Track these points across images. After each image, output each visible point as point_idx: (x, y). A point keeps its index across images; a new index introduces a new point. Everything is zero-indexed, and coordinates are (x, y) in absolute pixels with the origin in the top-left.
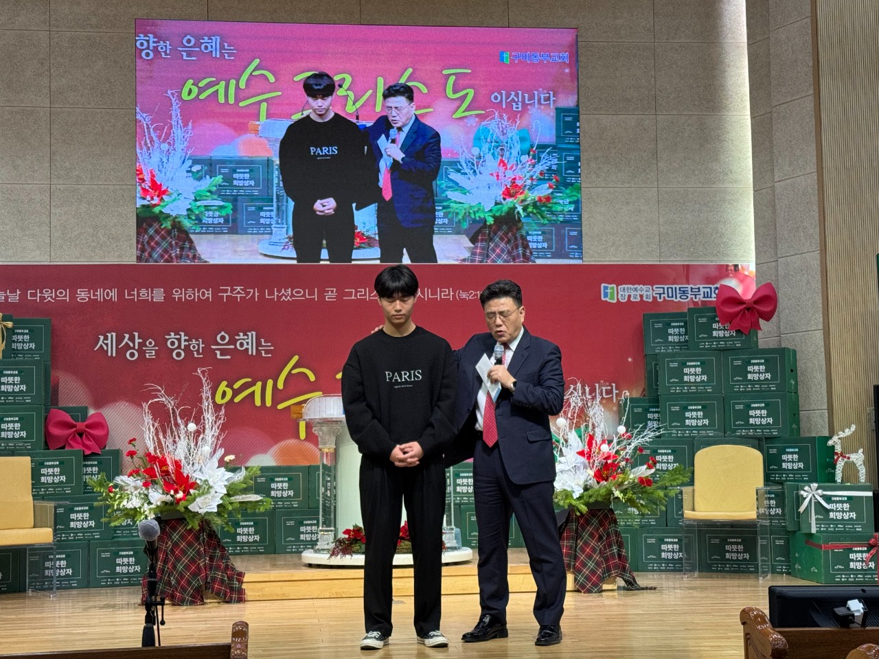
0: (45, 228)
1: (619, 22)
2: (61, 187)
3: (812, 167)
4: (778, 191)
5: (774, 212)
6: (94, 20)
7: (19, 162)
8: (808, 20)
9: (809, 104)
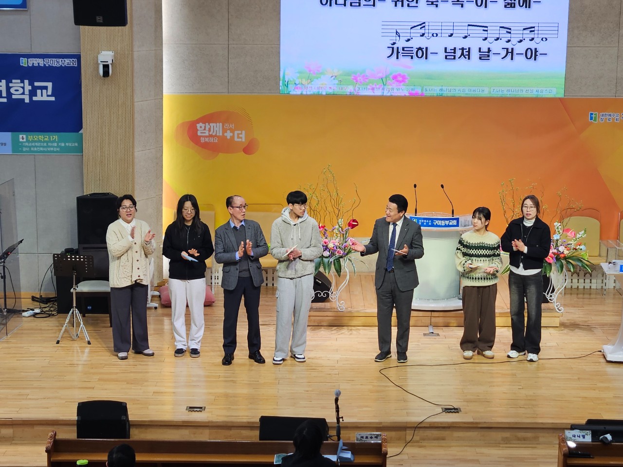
0: (225, 72)
2: (235, 46)
7: (209, 30)
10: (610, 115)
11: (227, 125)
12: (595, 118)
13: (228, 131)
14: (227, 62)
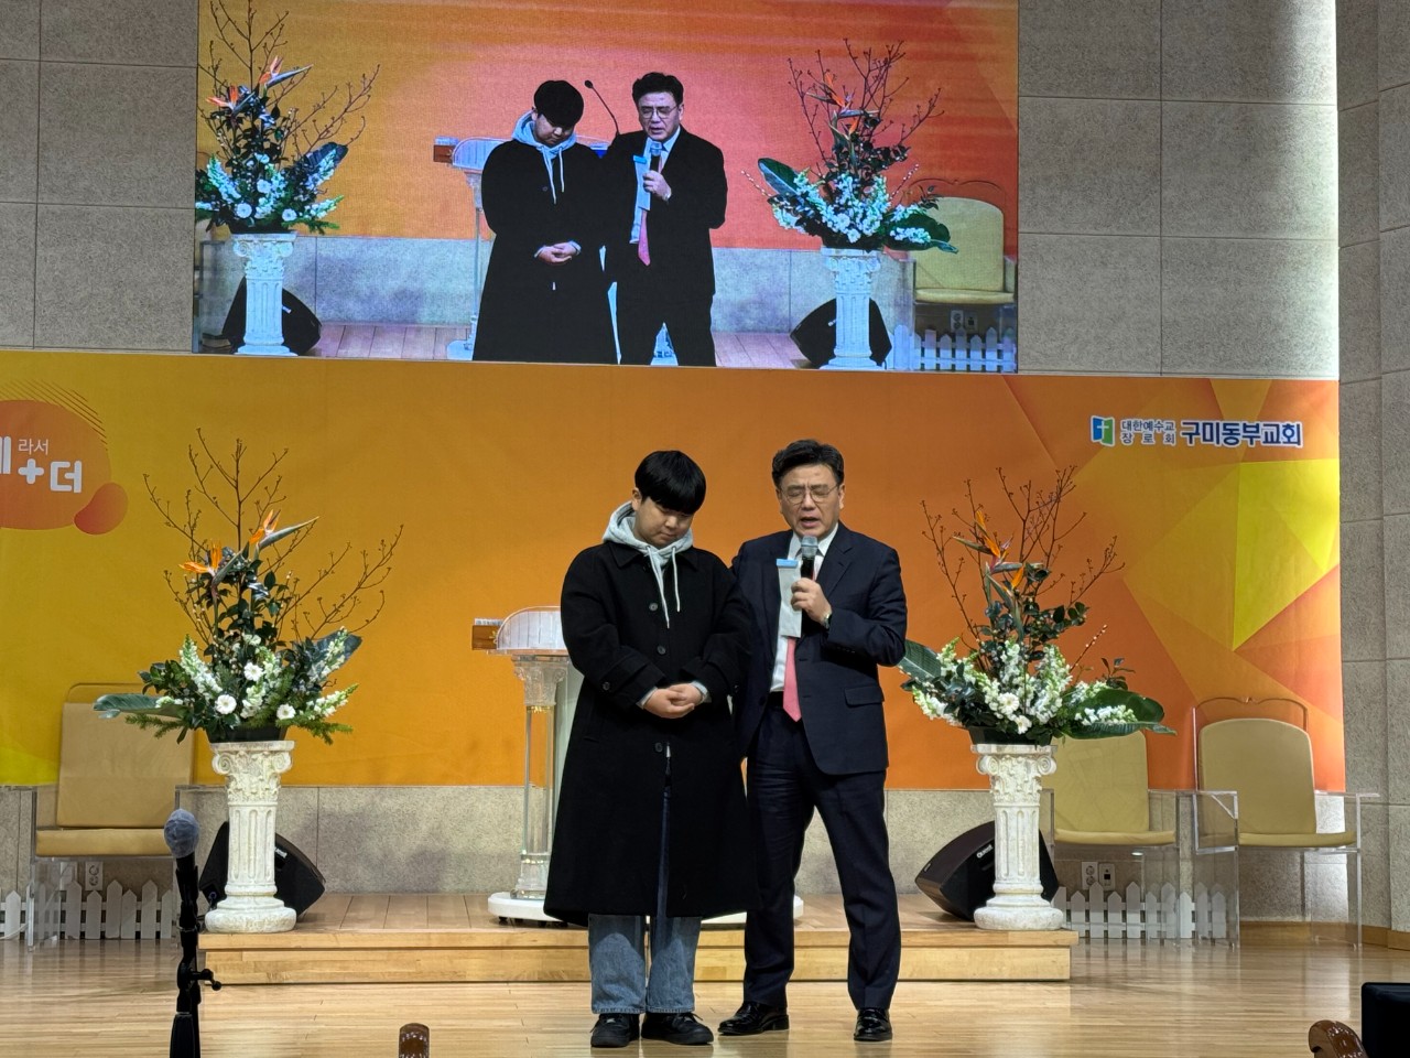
0: (26, 285)
2: (56, 208)
4: (1385, 248)
5: (1377, 286)
10: (1149, 426)
11: (26, 445)
12: (1109, 432)
13: (32, 462)
14: (31, 258)
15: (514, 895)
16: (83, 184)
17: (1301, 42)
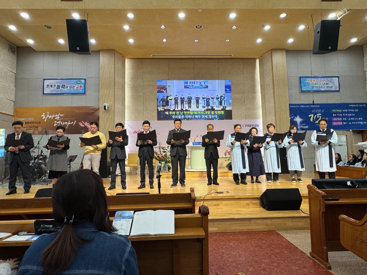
0: (142, 115)
1: (238, 79)
2: (145, 108)
3: (273, 102)
4: (266, 107)
5: (266, 110)
6: (150, 81)
7: (138, 104)
8: (272, 77)
9: (272, 91)
15: (188, 169)
16: (147, 106)
17: (257, 89)
